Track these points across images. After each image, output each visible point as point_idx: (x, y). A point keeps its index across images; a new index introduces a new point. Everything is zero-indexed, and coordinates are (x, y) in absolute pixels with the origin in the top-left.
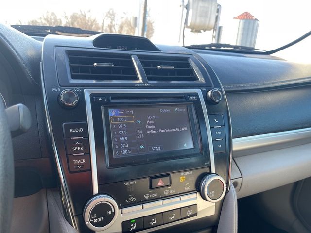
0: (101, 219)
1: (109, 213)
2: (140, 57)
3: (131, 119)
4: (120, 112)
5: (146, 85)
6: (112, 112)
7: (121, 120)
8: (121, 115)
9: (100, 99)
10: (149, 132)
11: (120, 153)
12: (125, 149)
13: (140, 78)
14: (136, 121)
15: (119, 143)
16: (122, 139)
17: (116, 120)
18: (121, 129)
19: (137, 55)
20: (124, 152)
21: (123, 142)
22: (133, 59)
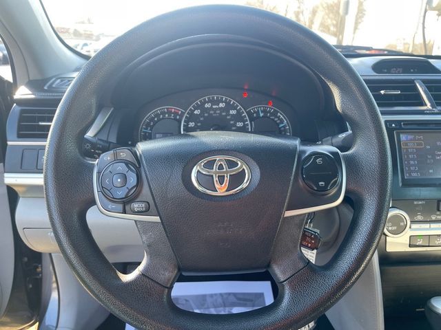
0: (394, 228)
1: (402, 224)
2: (424, 82)
3: (421, 144)
4: (410, 137)
5: (436, 110)
6: (403, 137)
7: (411, 145)
8: (411, 140)
9: (393, 125)
10: (438, 158)
11: (410, 175)
12: (415, 171)
13: (429, 104)
14: (425, 147)
15: (409, 165)
16: (412, 162)
17: (406, 144)
18: (411, 153)
19: (420, 80)
20: (414, 175)
21: (412, 165)
22: (417, 85)
